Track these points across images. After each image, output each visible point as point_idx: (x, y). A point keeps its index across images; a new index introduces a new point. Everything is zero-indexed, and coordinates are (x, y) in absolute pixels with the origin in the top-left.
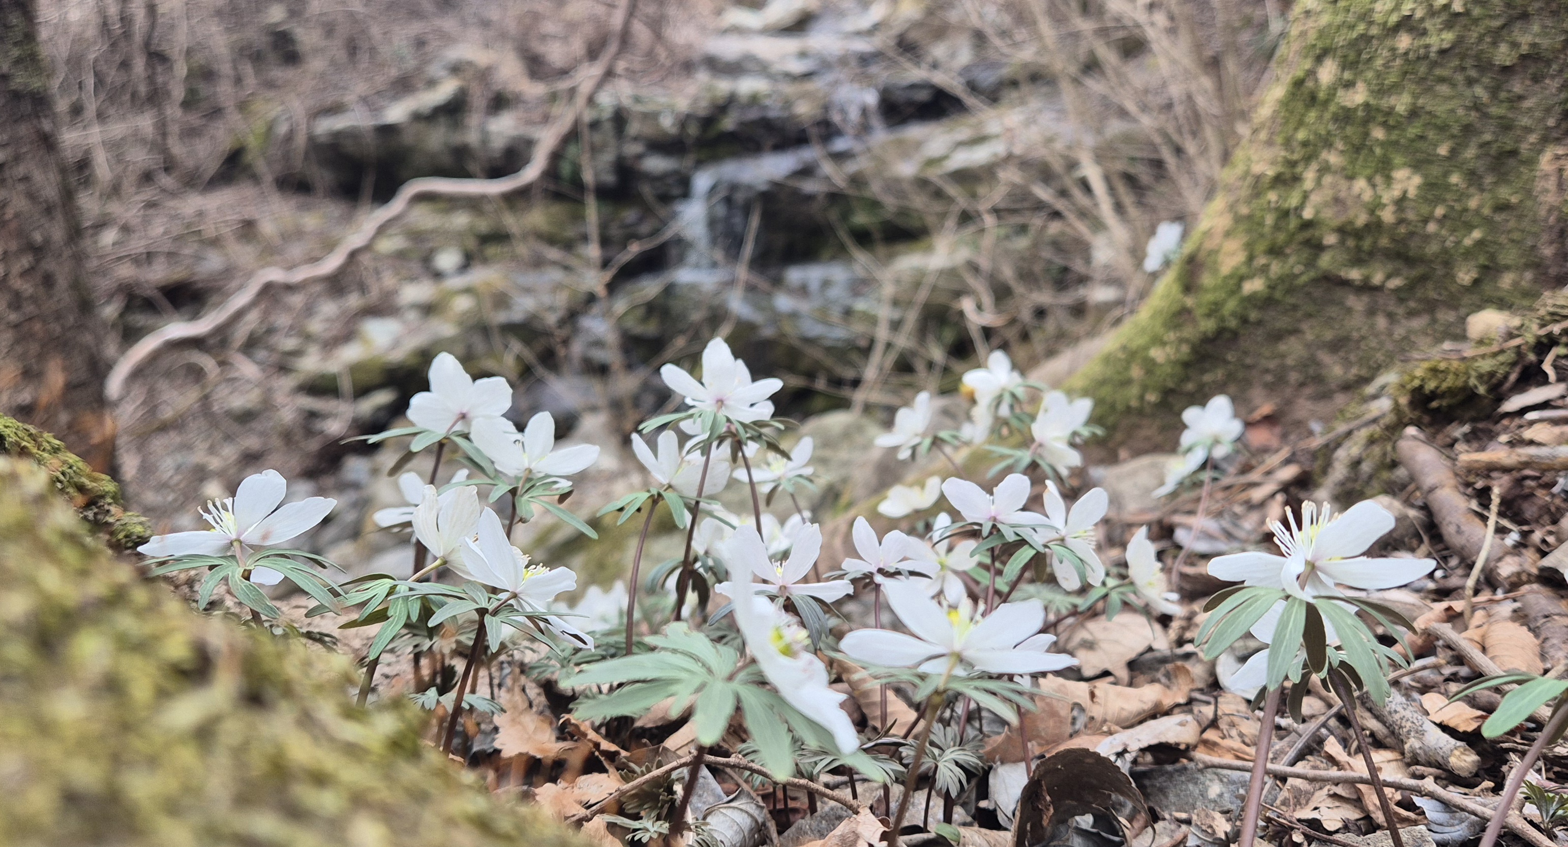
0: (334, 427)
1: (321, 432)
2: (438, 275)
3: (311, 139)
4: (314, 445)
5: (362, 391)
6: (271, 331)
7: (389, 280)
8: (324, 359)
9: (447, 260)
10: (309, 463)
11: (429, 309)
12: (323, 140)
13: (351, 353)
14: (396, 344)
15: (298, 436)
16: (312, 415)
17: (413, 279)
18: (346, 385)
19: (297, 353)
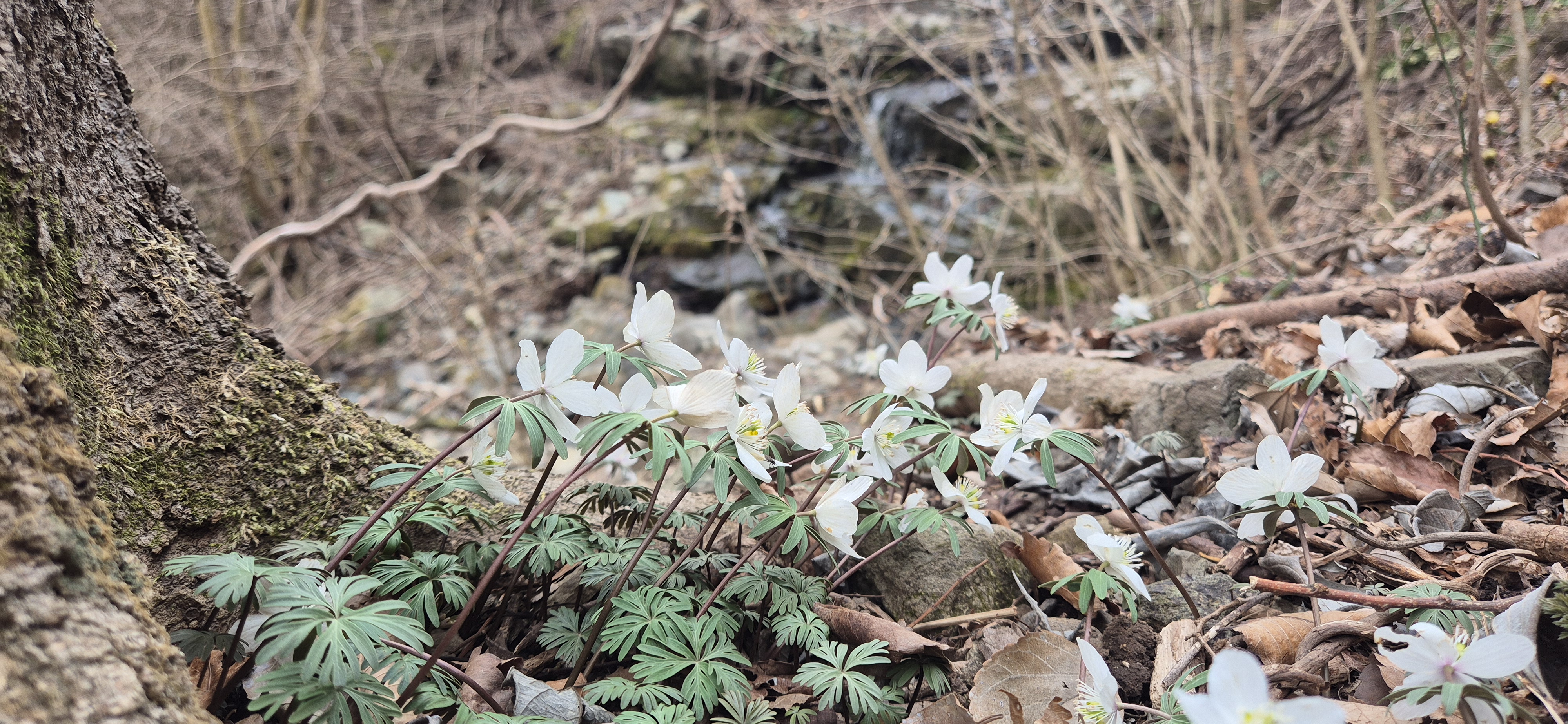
0: (569, 274)
1: (560, 276)
2: (666, 161)
3: (598, 43)
4: (552, 286)
5: (590, 249)
6: (540, 192)
7: (630, 161)
8: (572, 219)
9: (674, 149)
10: (547, 299)
11: (653, 188)
12: (606, 45)
13: (591, 217)
14: (623, 213)
15: (543, 278)
16: (555, 263)
17: (647, 162)
18: (581, 241)
19: (556, 212)
